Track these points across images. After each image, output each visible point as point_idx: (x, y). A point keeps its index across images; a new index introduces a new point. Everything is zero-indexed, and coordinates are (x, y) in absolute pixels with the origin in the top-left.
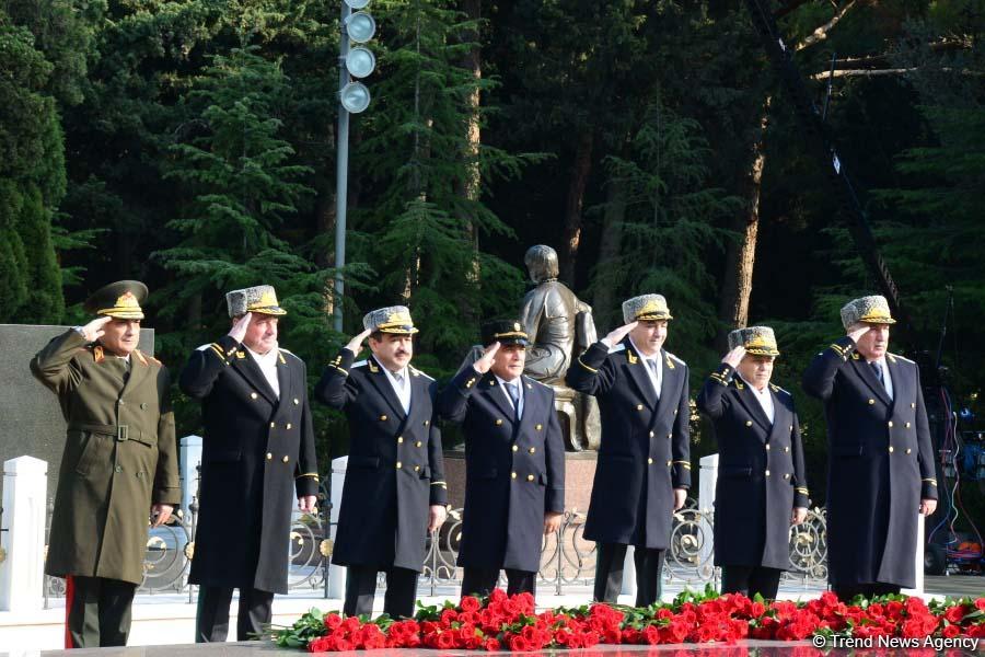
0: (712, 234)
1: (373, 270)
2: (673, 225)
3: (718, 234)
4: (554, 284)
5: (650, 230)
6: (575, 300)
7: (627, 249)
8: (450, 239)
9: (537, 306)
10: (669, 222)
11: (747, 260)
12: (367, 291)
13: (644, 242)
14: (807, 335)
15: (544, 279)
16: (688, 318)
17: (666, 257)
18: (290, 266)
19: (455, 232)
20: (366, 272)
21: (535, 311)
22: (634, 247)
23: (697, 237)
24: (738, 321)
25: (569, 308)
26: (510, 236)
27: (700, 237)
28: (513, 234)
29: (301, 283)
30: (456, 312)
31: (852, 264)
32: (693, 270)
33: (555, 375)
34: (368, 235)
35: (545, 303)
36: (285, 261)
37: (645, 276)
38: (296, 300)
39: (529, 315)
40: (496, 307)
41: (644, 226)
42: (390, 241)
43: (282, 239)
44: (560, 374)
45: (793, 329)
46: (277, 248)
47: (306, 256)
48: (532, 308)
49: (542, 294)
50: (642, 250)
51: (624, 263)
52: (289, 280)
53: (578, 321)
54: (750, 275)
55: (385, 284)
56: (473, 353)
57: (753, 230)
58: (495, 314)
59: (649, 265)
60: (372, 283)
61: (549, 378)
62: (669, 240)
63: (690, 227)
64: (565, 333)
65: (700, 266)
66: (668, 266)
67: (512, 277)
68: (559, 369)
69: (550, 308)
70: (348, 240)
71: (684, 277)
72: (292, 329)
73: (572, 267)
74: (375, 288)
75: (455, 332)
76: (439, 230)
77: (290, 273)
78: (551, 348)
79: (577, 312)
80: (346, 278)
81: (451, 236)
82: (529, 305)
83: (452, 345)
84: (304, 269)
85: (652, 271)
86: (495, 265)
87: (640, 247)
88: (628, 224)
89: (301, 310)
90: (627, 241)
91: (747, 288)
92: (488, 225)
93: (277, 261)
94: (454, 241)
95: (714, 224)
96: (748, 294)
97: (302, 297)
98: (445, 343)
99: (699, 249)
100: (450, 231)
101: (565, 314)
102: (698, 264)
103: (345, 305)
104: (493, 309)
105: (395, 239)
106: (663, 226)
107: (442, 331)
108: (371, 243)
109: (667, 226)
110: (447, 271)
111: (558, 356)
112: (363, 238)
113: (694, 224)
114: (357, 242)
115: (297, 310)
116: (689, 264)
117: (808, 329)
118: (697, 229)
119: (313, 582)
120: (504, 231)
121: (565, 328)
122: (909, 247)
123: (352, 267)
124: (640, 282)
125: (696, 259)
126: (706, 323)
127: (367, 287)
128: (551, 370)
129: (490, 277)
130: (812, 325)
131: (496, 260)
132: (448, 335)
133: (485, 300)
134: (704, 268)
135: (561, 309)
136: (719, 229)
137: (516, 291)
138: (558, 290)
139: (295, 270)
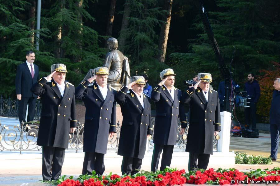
0: (158, 22)
1: (49, 31)
2: (145, 19)
3: (159, 22)
4: (116, 50)
5: (138, 20)
6: (123, 55)
7: (131, 26)
8: (75, 21)
9: (111, 57)
10: (144, 18)
11: (167, 29)
12: (48, 37)
13: (137, 23)
14: (188, 58)
15: (113, 49)
16: (150, 49)
17: (143, 29)
18: (22, 28)
19: (76, 19)
20: (47, 31)
21: (110, 59)
22: (133, 25)
23: (153, 23)
24: (164, 48)
25: (121, 58)
26: (94, 21)
27: (154, 23)
28: (95, 20)
29: (26, 34)
30: (76, 45)
31: (203, 36)
32: (151, 34)
33: (116, 80)
34: (48, 18)
35: (114, 57)
36: (21, 27)
37: (136, 35)
38: (24, 40)
39: (108, 60)
40: (89, 43)
41: (137, 19)
42: (55, 21)
43: (20, 19)
44: (118, 79)
45: (183, 55)
46: (18, 22)
47: (27, 25)
48: (109, 58)
49: (113, 54)
50: (136, 26)
51: (130, 30)
52: (22, 33)
53: (124, 63)
54: (168, 34)
55: (53, 35)
56: (90, 72)
57: (169, 19)
58: (89, 46)
59: (138, 31)
60: (49, 35)
61: (114, 81)
62: (144, 23)
63: (151, 20)
64: (120, 66)
65: (154, 32)
66: (143, 32)
67: (94, 34)
68: (117, 78)
69: (115, 58)
70: (41, 20)
71: (149, 35)
72: (23, 49)
73: (111, 28)
74: (50, 37)
75: (76, 51)
76: (71, 18)
77: (22, 31)
78: (115, 71)
79: (123, 59)
80: (40, 33)
81: (75, 20)
82: (108, 57)
83: (75, 56)
84: (27, 29)
85: (138, 33)
86: (89, 30)
87: (135, 25)
88: (131, 18)
89: (26, 43)
90: (131, 23)
91: (167, 38)
92: (87, 17)
93: (18, 26)
94: (76, 22)
95: (158, 19)
96: (167, 40)
97: (26, 39)
98: (72, 55)
99: (153, 27)
100: (75, 19)
101: (120, 60)
102: (153, 31)
103: (40, 41)
104: (88, 44)
105: (57, 20)
106: (142, 19)
107: (71, 51)
108: (49, 21)
109: (144, 19)
110: (73, 31)
111: (117, 74)
112: (46, 19)
113: (152, 19)
114: (44, 21)
115: (25, 44)
116: (150, 32)
117: (188, 55)
118: (153, 21)
119: (38, 148)
120: (91, 19)
121: (120, 65)
122: (220, 31)
123: (43, 30)
124: (135, 36)
125: (152, 30)
126: (155, 50)
127: (48, 36)
128: (115, 78)
129: (87, 34)
130: (190, 54)
131: (89, 28)
132: (74, 52)
133: (86, 41)
134: (155, 33)
135: (119, 59)
136: (160, 21)
137: (95, 39)
138: (117, 52)
139: (24, 30)
